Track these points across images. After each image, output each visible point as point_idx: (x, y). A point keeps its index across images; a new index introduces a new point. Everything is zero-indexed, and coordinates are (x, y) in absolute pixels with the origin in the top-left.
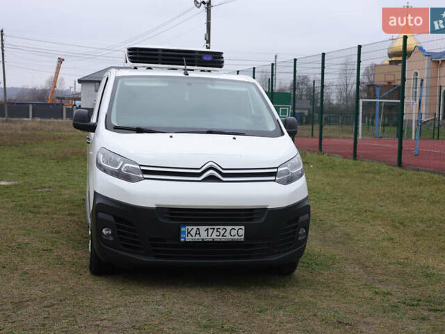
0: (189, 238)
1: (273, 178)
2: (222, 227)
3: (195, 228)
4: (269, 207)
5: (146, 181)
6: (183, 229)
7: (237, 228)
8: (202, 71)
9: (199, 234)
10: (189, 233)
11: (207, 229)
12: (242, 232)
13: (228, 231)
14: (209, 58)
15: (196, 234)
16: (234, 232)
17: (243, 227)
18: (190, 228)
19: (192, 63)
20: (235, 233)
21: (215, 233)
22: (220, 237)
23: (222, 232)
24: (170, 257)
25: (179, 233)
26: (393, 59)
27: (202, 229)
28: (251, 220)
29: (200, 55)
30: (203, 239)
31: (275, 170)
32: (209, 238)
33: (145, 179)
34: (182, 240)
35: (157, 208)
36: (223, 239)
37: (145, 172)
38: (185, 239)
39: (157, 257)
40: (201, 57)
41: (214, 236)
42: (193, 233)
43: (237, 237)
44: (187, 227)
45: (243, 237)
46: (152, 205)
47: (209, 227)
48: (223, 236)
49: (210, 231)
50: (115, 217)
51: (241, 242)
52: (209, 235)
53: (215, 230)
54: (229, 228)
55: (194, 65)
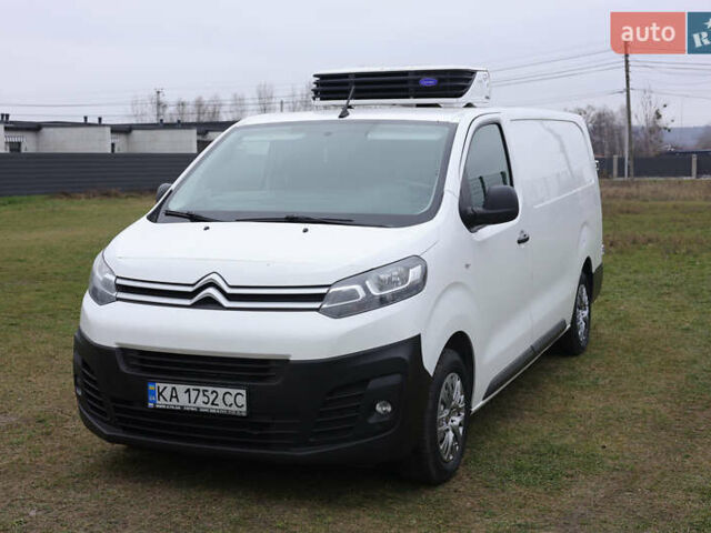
0: (161, 403)
1: (317, 305)
2: (210, 389)
3: (169, 386)
4: (292, 359)
5: (119, 303)
6: (151, 387)
7: (234, 392)
8: (418, 106)
9: (176, 397)
10: (160, 394)
11: (188, 390)
12: (242, 400)
13: (220, 397)
14: (429, 82)
15: (172, 396)
16: (229, 399)
17: (244, 392)
18: (162, 386)
19: (405, 94)
20: (231, 400)
21: (202, 398)
22: (209, 406)
23: (212, 397)
27: (181, 388)
28: (261, 379)
29: (416, 77)
30: (182, 407)
31: (324, 291)
32: (191, 407)
33: (118, 299)
34: (151, 405)
35: (121, 349)
36: (214, 409)
37: (121, 288)
38: (155, 404)
40: (417, 81)
41: (200, 403)
42: (167, 394)
43: (234, 408)
44: (157, 384)
45: (244, 409)
47: (191, 387)
48: (213, 404)
49: (194, 394)
51: (242, 417)
52: (193, 401)
53: (201, 393)
54: (221, 391)
55: (407, 97)
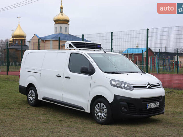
2: (155, 103)
3: (150, 104)
4: (163, 96)
5: (135, 90)
10: (148, 106)
14: (99, 46)
15: (150, 106)
20: (158, 104)
21: (154, 105)
24: (142, 115)
25: (146, 106)
26: (14, 38)
28: (160, 100)
30: (151, 108)
33: (135, 89)
35: (141, 99)
36: (155, 107)
37: (134, 87)
38: (148, 108)
39: (140, 115)
40: (97, 46)
43: (158, 106)
44: (148, 104)
46: (139, 97)
47: (152, 103)
50: (127, 103)
52: (152, 106)
55: (95, 49)
